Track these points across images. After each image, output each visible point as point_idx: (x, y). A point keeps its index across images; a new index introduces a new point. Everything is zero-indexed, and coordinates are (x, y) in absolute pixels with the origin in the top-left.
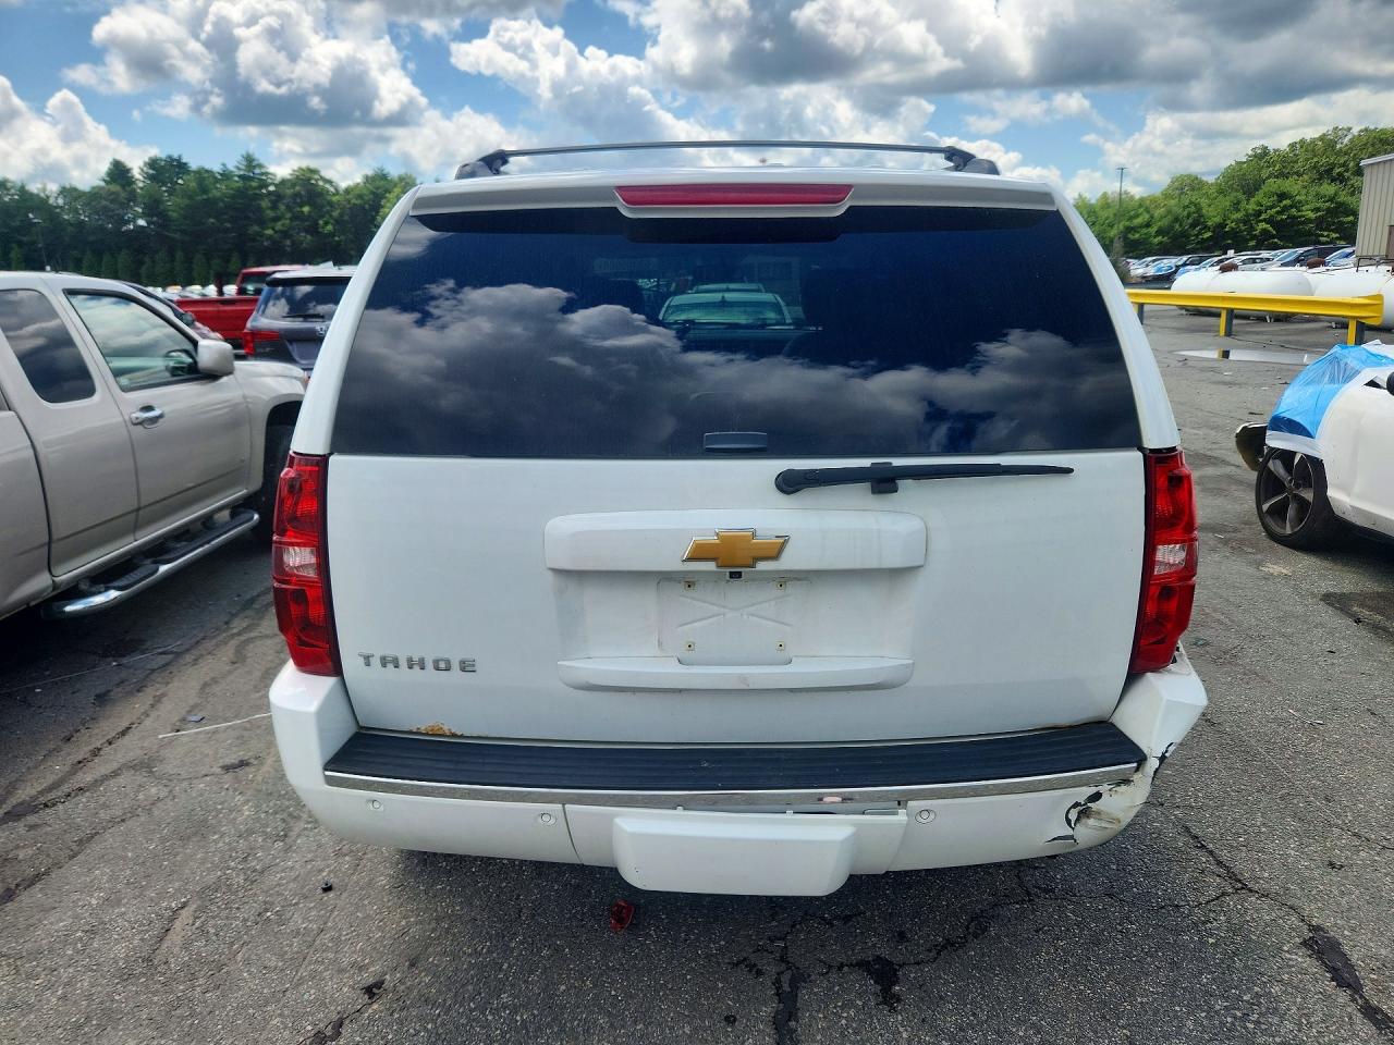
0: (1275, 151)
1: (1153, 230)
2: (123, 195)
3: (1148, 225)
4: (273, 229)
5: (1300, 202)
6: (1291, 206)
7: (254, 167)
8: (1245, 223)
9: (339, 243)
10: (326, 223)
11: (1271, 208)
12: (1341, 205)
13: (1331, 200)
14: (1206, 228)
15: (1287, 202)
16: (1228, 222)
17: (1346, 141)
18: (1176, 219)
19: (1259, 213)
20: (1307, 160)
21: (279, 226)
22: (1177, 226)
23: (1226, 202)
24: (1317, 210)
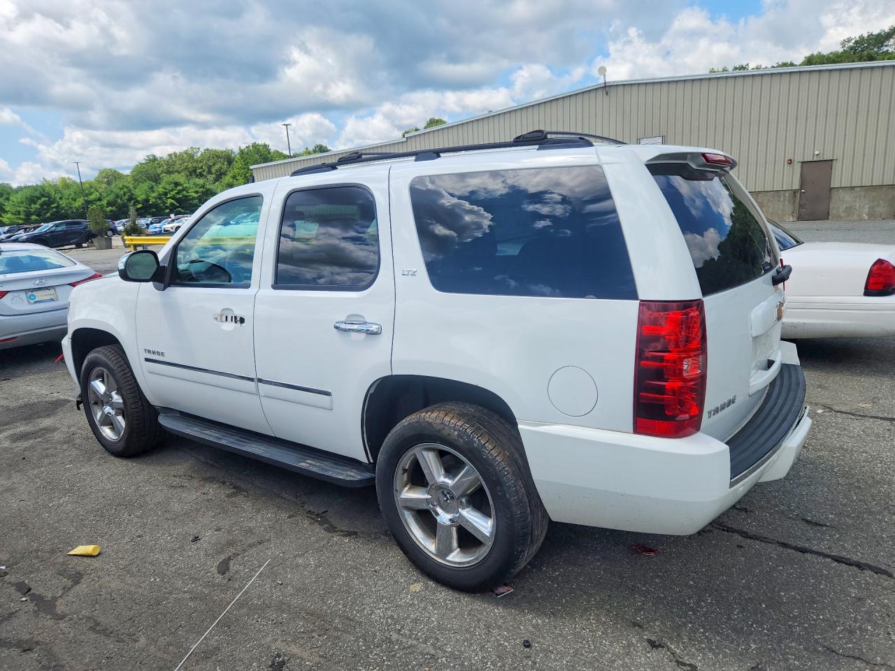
0: (161, 158)
1: (104, 202)
3: (100, 200)
5: (187, 188)
6: (183, 190)
8: (160, 199)
11: (172, 190)
12: (208, 190)
13: (203, 187)
14: (137, 202)
15: (179, 188)
16: (150, 198)
17: (199, 154)
18: (117, 196)
19: (166, 194)
20: (181, 164)
22: (119, 201)
23: (145, 186)
24: (197, 192)
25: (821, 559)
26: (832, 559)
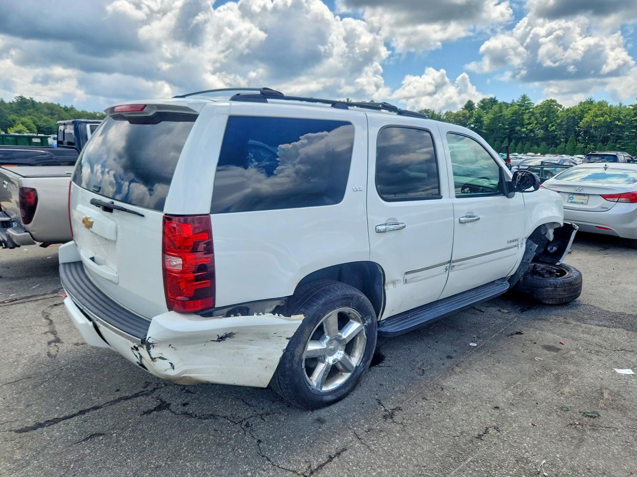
2: (468, 114)
4: (526, 128)
7: (526, 101)
9: (556, 135)
10: (553, 126)
21: (529, 127)
25: (67, 414)
26: (60, 419)
